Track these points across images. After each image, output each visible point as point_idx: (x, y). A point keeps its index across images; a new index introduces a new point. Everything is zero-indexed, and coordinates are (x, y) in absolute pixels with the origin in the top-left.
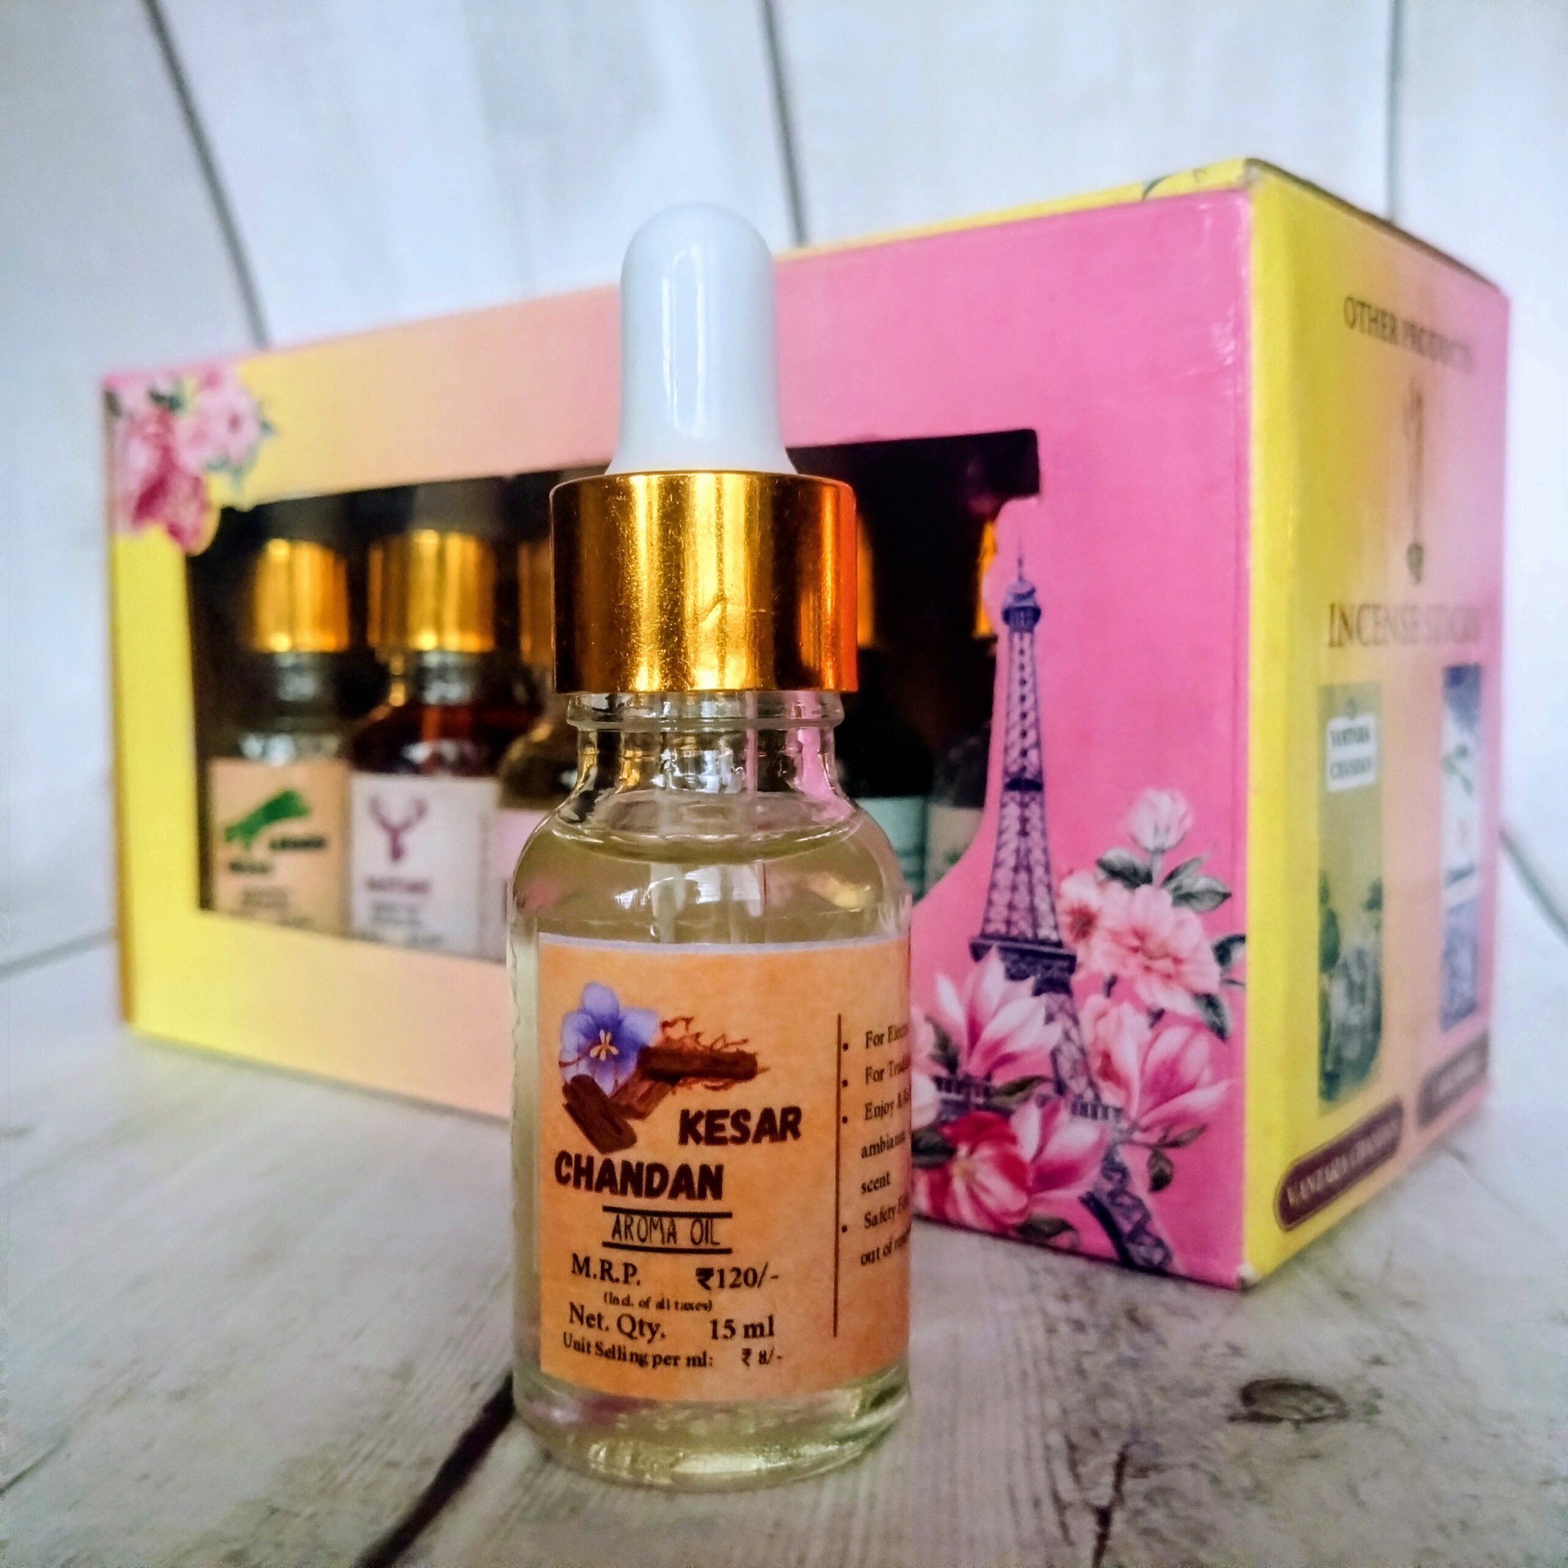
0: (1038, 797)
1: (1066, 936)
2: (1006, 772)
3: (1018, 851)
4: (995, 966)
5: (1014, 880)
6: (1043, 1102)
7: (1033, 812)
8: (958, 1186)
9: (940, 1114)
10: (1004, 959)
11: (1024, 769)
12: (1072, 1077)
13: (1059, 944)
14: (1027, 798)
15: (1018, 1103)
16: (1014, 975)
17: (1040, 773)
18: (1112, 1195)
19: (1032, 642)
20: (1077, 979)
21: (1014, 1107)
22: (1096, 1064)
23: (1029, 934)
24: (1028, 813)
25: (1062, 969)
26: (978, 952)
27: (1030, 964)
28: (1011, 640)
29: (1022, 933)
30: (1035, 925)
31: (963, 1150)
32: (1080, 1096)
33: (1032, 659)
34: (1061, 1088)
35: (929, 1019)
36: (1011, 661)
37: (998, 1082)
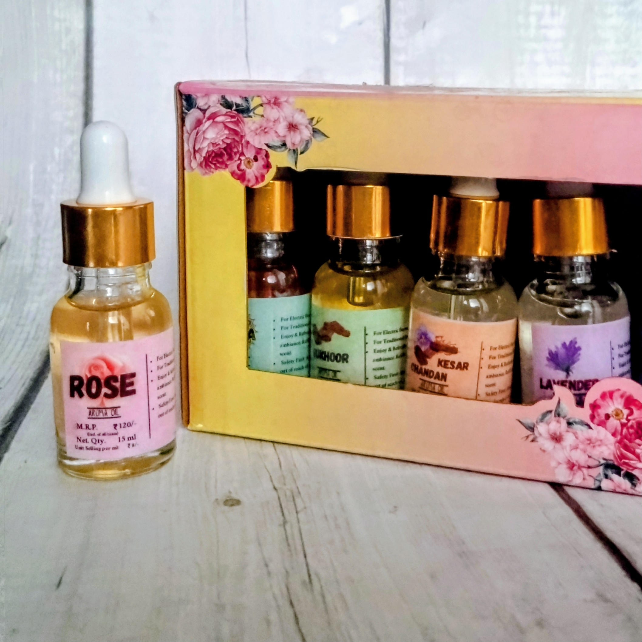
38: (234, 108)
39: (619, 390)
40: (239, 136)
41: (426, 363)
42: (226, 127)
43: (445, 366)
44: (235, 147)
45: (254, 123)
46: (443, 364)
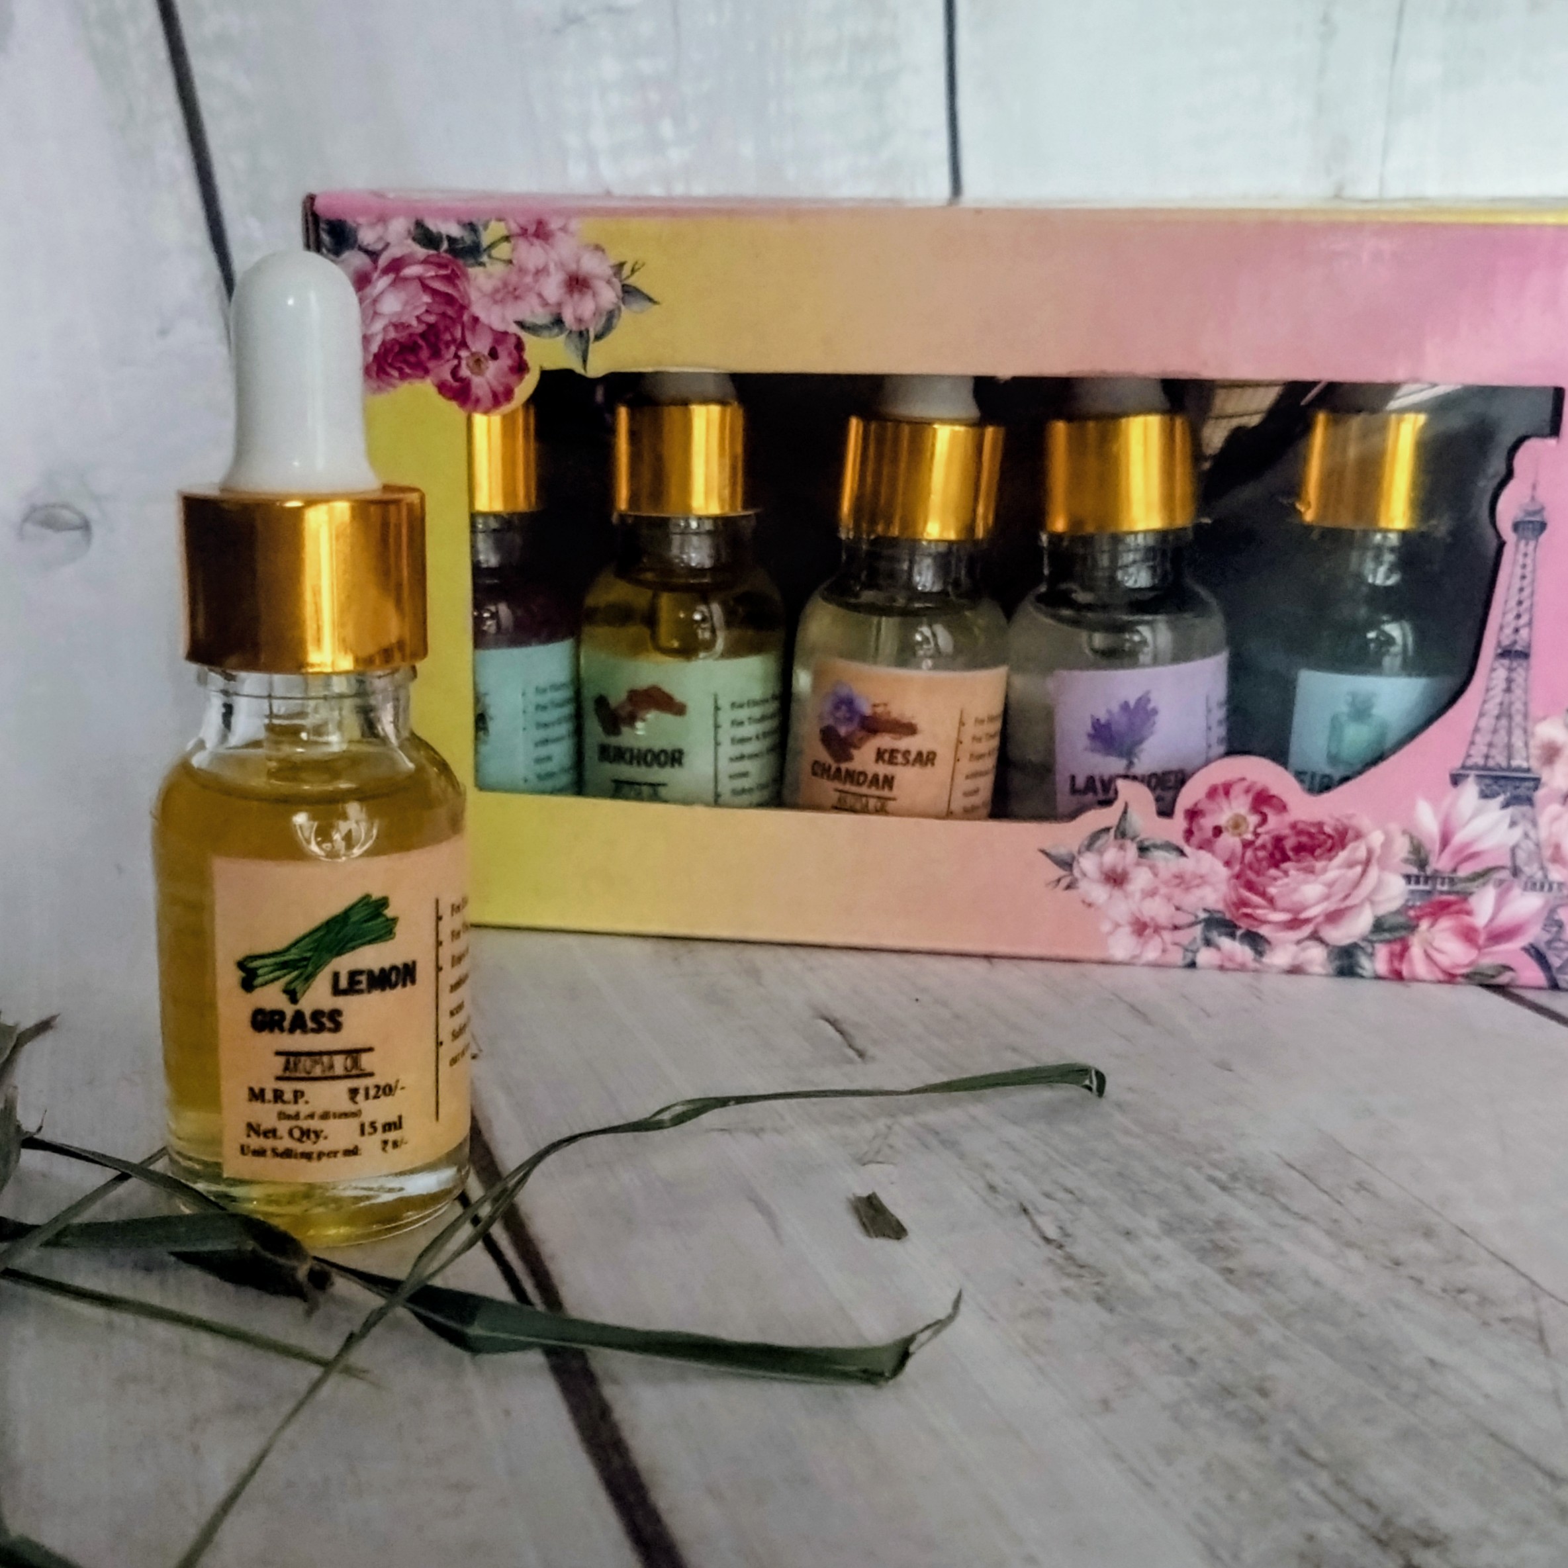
0: (1524, 663)
1: (1534, 764)
2: (1499, 644)
3: (1501, 704)
4: (1470, 790)
5: (1495, 725)
6: (1500, 883)
7: (1519, 676)
8: (1416, 951)
9: (1407, 901)
10: (1478, 784)
11: (1515, 642)
12: (1526, 864)
13: (1528, 770)
14: (1515, 664)
15: (1477, 887)
16: (1484, 796)
17: (1529, 646)
18: (1549, 943)
19: (1535, 548)
20: (1539, 795)
21: (1475, 890)
22: (1547, 853)
23: (1504, 764)
24: (1514, 675)
25: (1529, 789)
26: (1456, 780)
27: (1501, 786)
28: (1517, 546)
29: (1498, 764)
30: (1510, 757)
31: (1424, 925)
32: (1531, 877)
33: (1534, 561)
34: (1516, 872)
35: (1404, 832)
36: (1515, 562)
37: (1463, 872)
38: (445, 245)
39: (1243, 779)
40: (456, 308)
41: (849, 758)
42: (426, 288)
43: (892, 761)
44: (447, 329)
45: (490, 276)
46: (887, 756)
